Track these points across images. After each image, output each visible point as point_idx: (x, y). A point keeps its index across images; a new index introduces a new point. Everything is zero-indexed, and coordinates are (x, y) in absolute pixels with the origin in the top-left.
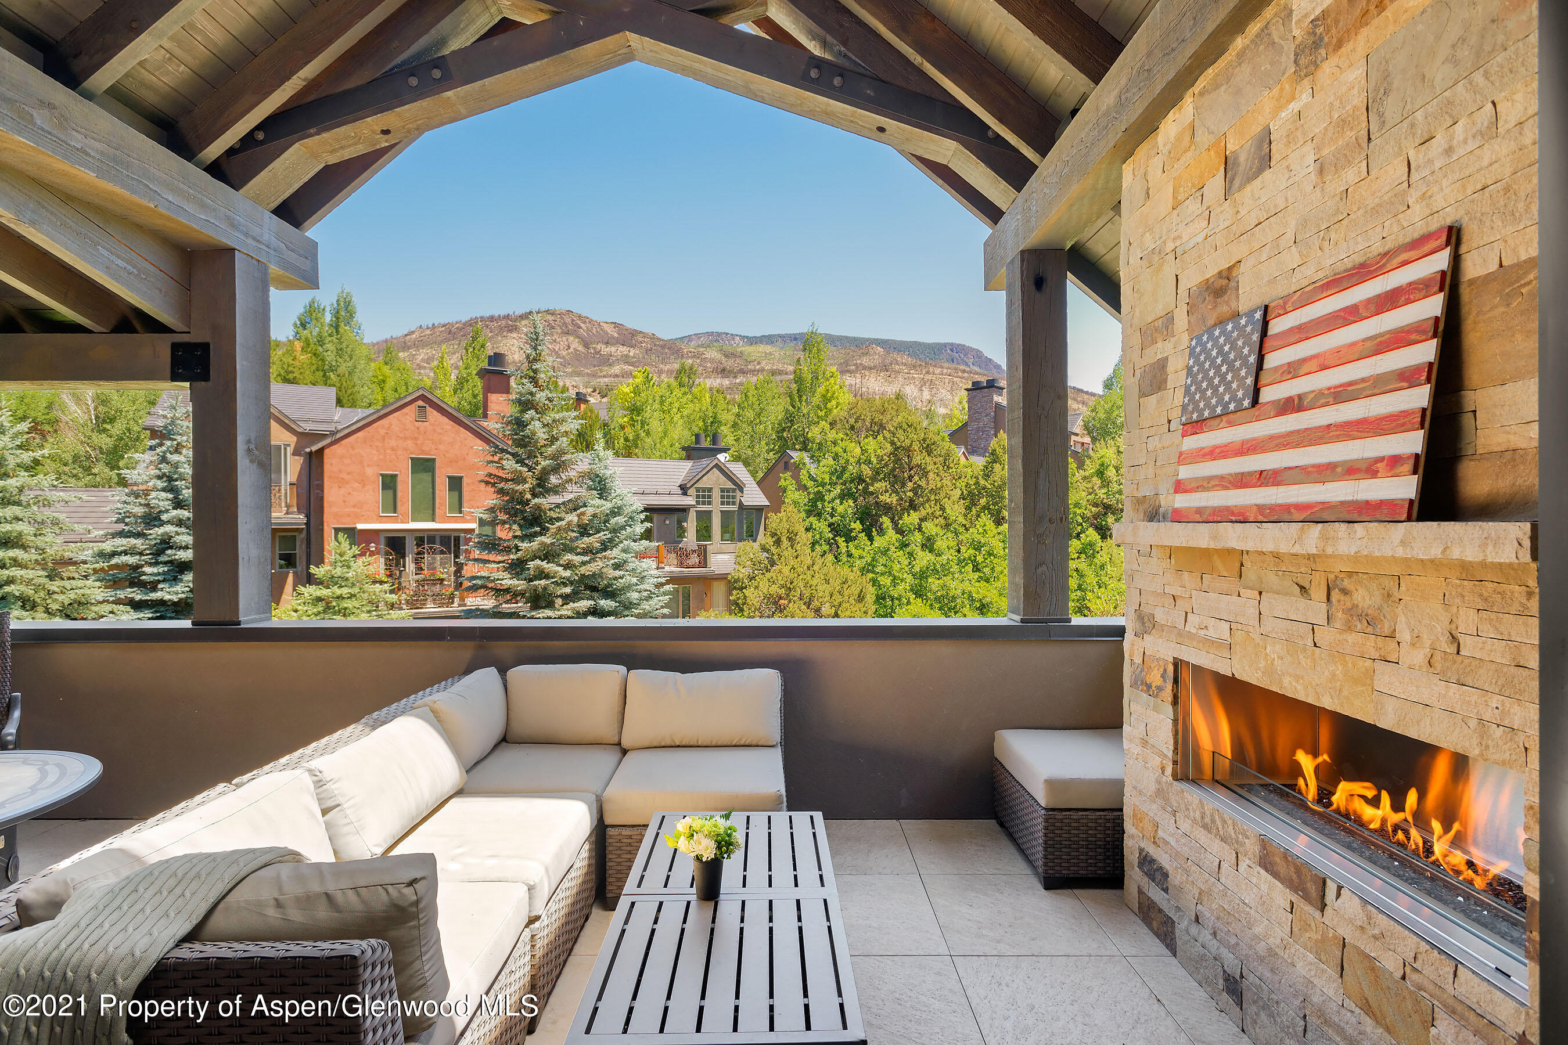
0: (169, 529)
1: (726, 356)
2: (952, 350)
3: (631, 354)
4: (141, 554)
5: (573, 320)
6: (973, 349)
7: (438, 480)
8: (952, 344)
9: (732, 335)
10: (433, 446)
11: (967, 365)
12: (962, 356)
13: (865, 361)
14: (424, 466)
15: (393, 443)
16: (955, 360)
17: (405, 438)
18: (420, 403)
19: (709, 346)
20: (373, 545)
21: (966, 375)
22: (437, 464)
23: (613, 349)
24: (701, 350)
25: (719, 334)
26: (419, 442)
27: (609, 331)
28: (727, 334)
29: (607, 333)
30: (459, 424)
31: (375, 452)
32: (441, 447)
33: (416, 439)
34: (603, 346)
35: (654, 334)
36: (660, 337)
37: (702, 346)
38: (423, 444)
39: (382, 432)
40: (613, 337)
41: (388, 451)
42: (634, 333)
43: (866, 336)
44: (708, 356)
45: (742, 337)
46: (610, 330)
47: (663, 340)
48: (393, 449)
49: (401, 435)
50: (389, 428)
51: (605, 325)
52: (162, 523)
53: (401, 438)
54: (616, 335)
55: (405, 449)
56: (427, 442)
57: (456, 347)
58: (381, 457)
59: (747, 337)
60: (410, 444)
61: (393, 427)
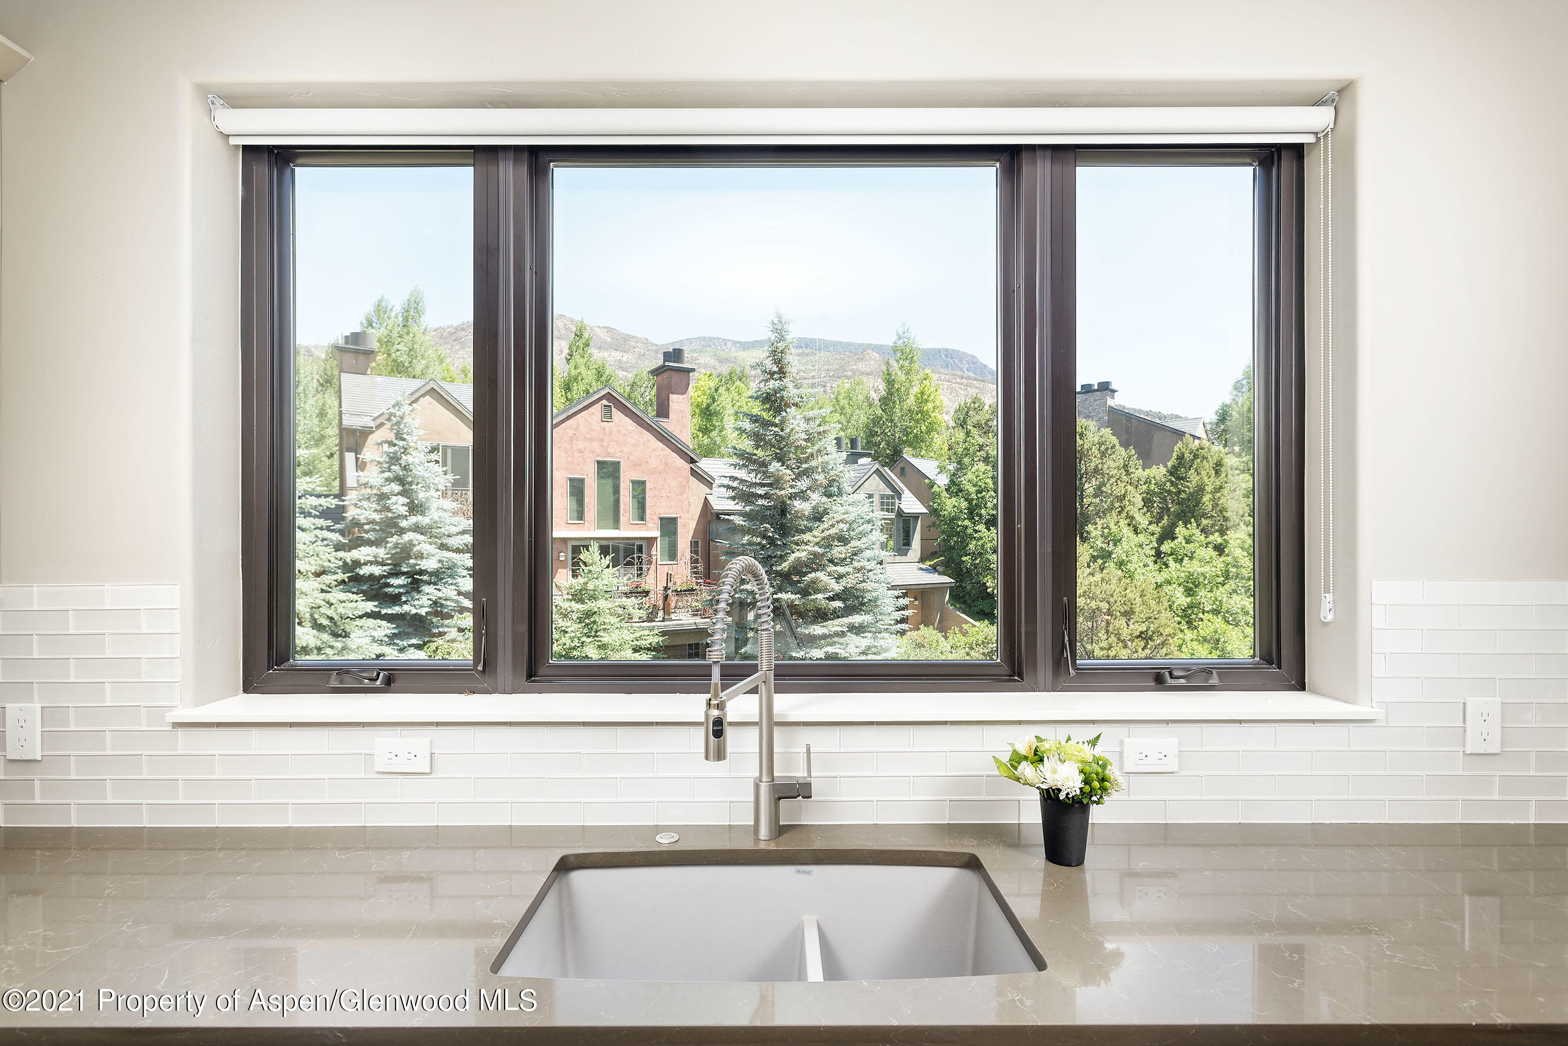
0: (407, 537)
1: (720, 362)
2: (946, 356)
3: (625, 359)
4: (383, 564)
5: (565, 325)
6: (967, 355)
7: (622, 486)
8: (946, 350)
9: (724, 340)
10: (618, 449)
11: (962, 370)
12: (957, 362)
13: (861, 366)
14: (609, 470)
15: (581, 445)
16: (950, 366)
17: (592, 440)
18: (605, 402)
19: (701, 352)
20: (562, 554)
21: (964, 381)
22: (622, 467)
23: (606, 354)
24: (695, 355)
25: (711, 339)
26: (605, 444)
27: (602, 336)
28: (720, 339)
29: (600, 338)
30: (641, 426)
31: (563, 454)
32: (625, 449)
33: (602, 440)
34: (596, 351)
35: (647, 339)
36: (653, 342)
37: (695, 351)
38: (608, 445)
39: (570, 433)
40: (606, 342)
41: (576, 454)
42: (627, 338)
43: (860, 341)
44: (702, 361)
45: (734, 343)
46: (602, 334)
47: (656, 345)
48: (580, 452)
49: (588, 436)
50: (577, 428)
51: (598, 330)
52: (402, 531)
53: (588, 439)
54: (609, 340)
55: (592, 452)
56: (612, 443)
57: (448, 352)
58: (570, 459)
59: (739, 342)
60: (596, 445)
61: (580, 427)
